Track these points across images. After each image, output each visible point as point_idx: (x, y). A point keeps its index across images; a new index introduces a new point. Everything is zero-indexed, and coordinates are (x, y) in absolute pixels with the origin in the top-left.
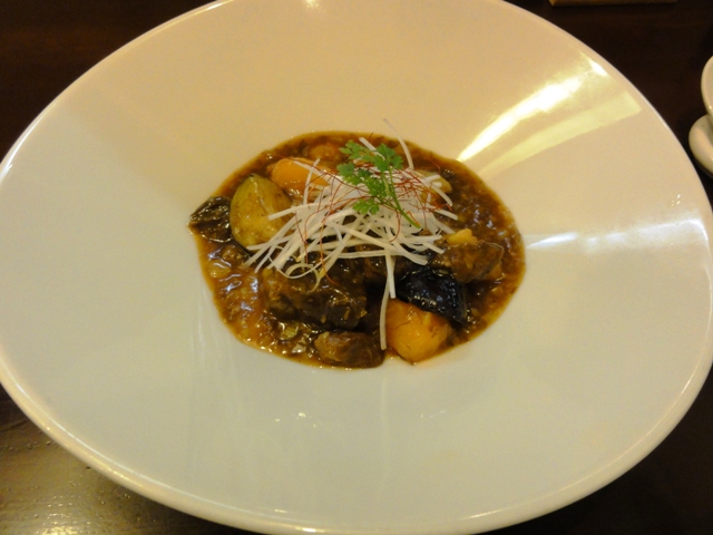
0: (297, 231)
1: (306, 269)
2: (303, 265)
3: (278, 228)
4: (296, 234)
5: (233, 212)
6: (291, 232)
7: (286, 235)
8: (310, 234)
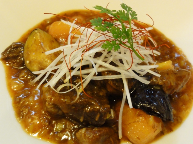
0: (64, 62)
1: (70, 87)
2: (68, 85)
3: (52, 60)
4: (64, 64)
5: (26, 51)
6: (60, 63)
7: (57, 65)
8: (73, 64)
